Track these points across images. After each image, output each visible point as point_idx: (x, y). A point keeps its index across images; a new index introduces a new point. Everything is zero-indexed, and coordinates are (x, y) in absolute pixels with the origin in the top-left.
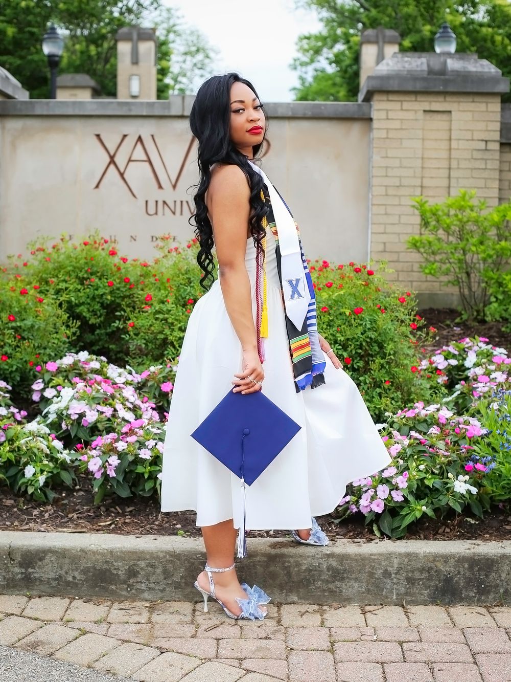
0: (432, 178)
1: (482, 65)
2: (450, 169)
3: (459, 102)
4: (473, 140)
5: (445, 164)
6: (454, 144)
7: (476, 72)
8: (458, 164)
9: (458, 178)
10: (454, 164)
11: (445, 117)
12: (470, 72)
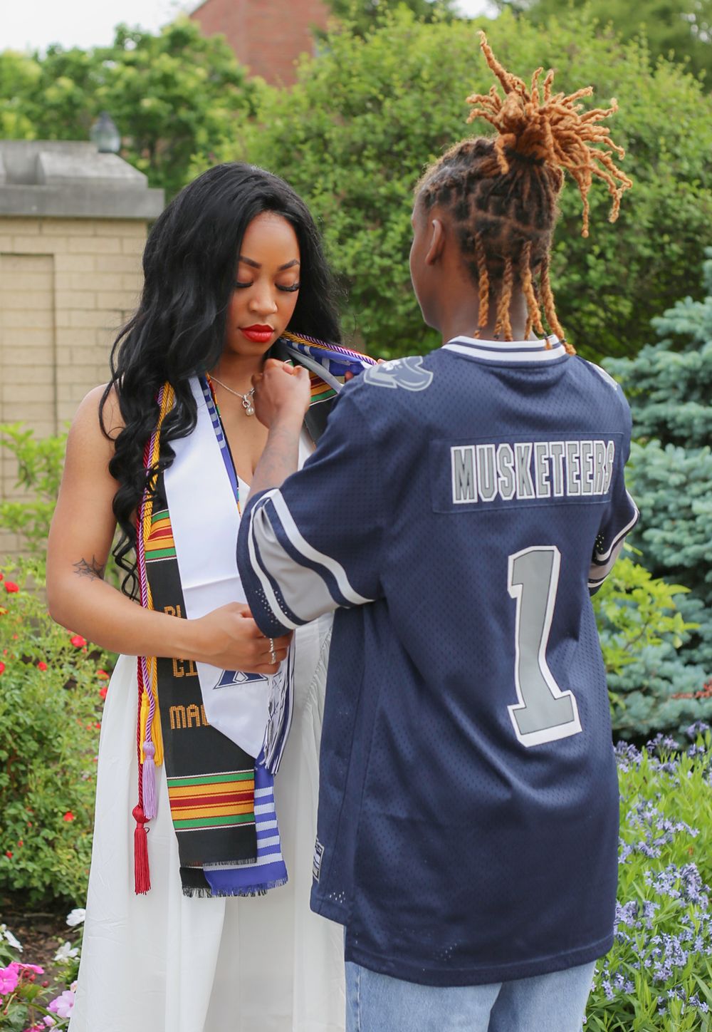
0: (20, 384)
1: (108, 166)
2: (55, 366)
3: (69, 236)
4: (97, 310)
5: (45, 358)
6: (62, 319)
7: (99, 179)
8: (71, 358)
9: (71, 385)
10: (63, 358)
11: (42, 265)
12: (86, 179)
